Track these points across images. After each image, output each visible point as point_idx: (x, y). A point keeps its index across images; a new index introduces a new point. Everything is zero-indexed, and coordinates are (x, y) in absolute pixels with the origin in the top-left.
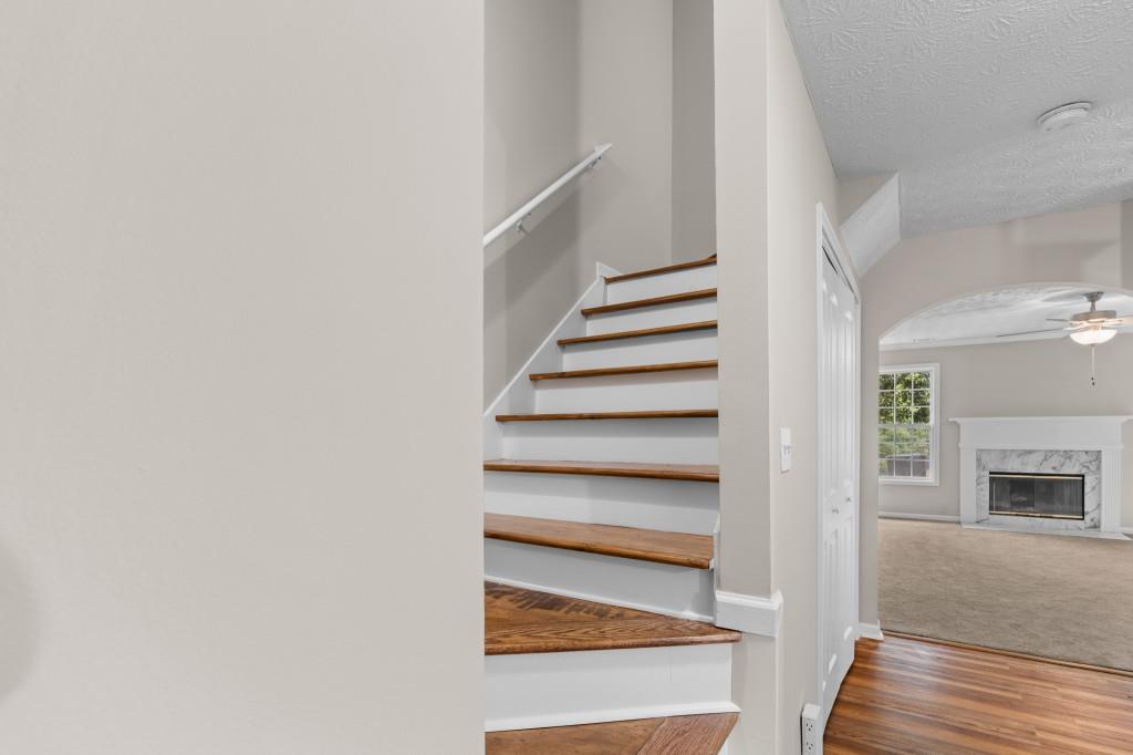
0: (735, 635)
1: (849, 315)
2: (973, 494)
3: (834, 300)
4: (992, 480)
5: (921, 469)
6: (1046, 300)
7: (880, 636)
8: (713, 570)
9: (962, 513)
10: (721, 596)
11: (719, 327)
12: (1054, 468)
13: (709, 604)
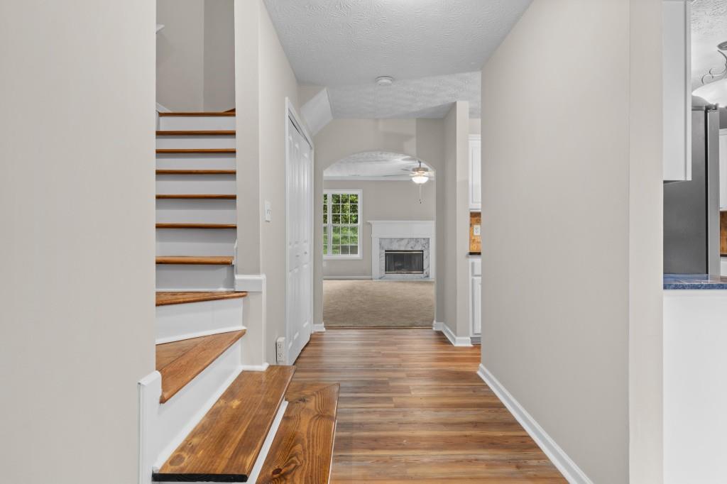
0: (244, 293)
1: (306, 155)
2: (378, 262)
3: (297, 146)
4: (386, 255)
5: (354, 250)
6: (404, 160)
7: (324, 330)
8: (233, 266)
9: (373, 273)
10: (237, 277)
11: (237, 153)
12: (412, 248)
13: (231, 281)
